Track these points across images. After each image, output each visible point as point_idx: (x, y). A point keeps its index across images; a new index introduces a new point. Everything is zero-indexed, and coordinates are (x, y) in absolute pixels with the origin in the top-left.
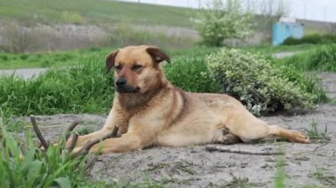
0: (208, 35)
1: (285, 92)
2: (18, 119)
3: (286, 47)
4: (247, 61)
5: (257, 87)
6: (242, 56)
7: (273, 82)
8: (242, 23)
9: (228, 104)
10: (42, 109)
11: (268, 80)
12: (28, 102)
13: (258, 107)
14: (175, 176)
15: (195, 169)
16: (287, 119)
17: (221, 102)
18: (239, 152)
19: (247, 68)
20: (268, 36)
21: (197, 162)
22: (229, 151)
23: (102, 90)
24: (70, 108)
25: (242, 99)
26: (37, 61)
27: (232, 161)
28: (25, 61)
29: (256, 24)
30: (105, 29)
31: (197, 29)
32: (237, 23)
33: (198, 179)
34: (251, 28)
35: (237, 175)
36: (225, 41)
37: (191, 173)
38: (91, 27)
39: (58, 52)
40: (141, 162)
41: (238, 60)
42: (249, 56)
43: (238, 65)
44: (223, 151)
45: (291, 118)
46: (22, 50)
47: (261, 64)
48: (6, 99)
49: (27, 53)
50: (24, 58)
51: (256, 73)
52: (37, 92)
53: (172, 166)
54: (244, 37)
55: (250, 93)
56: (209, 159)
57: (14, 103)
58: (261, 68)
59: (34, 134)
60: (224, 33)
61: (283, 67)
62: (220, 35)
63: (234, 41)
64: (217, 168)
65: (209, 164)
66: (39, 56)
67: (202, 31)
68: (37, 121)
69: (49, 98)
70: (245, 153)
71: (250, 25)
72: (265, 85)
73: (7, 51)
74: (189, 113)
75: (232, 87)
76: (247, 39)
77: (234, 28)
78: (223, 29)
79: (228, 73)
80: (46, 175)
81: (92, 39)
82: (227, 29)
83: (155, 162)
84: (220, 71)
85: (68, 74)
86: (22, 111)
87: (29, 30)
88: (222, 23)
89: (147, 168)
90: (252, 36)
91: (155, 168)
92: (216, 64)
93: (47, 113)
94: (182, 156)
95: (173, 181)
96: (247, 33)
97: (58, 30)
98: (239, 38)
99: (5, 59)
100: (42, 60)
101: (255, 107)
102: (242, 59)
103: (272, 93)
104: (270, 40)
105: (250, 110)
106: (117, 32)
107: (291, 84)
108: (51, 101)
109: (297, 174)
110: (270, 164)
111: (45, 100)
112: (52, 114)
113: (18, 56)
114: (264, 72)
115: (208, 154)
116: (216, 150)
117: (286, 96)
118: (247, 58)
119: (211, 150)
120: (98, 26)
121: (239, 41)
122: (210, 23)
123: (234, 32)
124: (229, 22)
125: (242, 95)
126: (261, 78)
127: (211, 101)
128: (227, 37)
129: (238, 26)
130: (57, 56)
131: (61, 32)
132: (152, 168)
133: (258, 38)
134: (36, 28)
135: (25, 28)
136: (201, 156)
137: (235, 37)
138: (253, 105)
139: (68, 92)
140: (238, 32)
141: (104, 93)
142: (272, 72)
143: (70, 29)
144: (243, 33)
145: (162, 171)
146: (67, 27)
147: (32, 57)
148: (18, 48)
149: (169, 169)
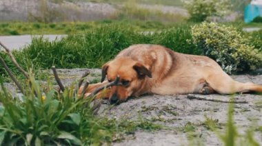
0: (194, 13)
1: (251, 57)
2: (44, 71)
3: (255, 23)
4: (222, 32)
5: (229, 52)
6: (219, 27)
7: (242, 49)
8: (222, 4)
9: (208, 64)
10: (64, 64)
11: (238, 47)
12: (52, 58)
13: (230, 68)
14: (162, 116)
15: (178, 111)
16: (252, 77)
17: (203, 62)
18: (213, 100)
19: (222, 38)
20: (241, 15)
21: (180, 106)
22: (205, 99)
23: (110, 51)
24: (85, 64)
25: (218, 61)
26: (62, 29)
27: (207, 107)
28: (53, 29)
29: (232, 5)
30: (116, 7)
31: (186, 8)
32: (217, 4)
33: (179, 119)
34: (228, 8)
35: (209, 117)
36: (208, 18)
37: (175, 114)
38: (104, 5)
39: (79, 23)
40: (136, 105)
41: (215, 31)
42: (224, 28)
43: (215, 35)
44: (200, 99)
45: (256, 77)
46: (51, 21)
47: (233, 35)
48: (36, 56)
49: (55, 23)
50: (52, 26)
51: (229, 42)
52: (60, 51)
53: (160, 109)
54: (223, 15)
55: (224, 56)
56: (189, 105)
57: (42, 59)
58: (233, 37)
59: (56, 82)
60: (207, 11)
61: (251, 37)
62: (204, 13)
63: (215, 18)
64: (195, 112)
65: (189, 108)
66: (64, 25)
67: (190, 10)
68: (58, 73)
69: (69, 56)
70: (217, 101)
71: (227, 6)
72: (236, 51)
73: (40, 21)
74: (177, 69)
75: (210, 52)
76: (225, 17)
77: (215, 8)
78: (207, 9)
79: (207, 40)
80: (62, 111)
81: (105, 14)
82: (210, 8)
83: (147, 105)
84: (201, 39)
85: (84, 38)
86: (48, 65)
87: (57, 6)
88: (206, 4)
89: (141, 109)
90: (229, 15)
91: (147, 110)
92: (199, 34)
93: (67, 68)
94: (169, 102)
95: (160, 120)
96: (225, 12)
97: (79, 6)
98: (218, 16)
99: (38, 27)
100: (66, 29)
101: (227, 67)
102: (219, 30)
103: (241, 57)
104: (243, 18)
105: (224, 70)
106: (124, 9)
107: (256, 50)
108: (71, 58)
109: (257, 117)
110: (236, 110)
111: (65, 58)
112: (71, 68)
113: (48, 25)
114: (235, 40)
115: (188, 101)
116: (195, 98)
117: (252, 59)
118: (223, 30)
119: (191, 98)
120: (110, 4)
121: (219, 18)
122: (197, 4)
123: (215, 11)
124: (212, 4)
125: (217, 58)
126: (233, 45)
127: (195, 61)
128: (209, 15)
129: (218, 7)
130: (77, 25)
131: (82, 8)
132: (144, 109)
133: (233, 16)
134: (63, 4)
135: (54, 4)
136: (183, 102)
137: (215, 15)
138: (226, 65)
139: (83, 51)
140: (218, 11)
141: (111, 53)
142: (242, 40)
143: (89, 6)
144: (222, 12)
145: (152, 112)
146: (86, 4)
147: (59, 26)
148: (48, 19)
149: (158, 111)
